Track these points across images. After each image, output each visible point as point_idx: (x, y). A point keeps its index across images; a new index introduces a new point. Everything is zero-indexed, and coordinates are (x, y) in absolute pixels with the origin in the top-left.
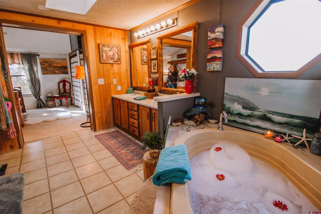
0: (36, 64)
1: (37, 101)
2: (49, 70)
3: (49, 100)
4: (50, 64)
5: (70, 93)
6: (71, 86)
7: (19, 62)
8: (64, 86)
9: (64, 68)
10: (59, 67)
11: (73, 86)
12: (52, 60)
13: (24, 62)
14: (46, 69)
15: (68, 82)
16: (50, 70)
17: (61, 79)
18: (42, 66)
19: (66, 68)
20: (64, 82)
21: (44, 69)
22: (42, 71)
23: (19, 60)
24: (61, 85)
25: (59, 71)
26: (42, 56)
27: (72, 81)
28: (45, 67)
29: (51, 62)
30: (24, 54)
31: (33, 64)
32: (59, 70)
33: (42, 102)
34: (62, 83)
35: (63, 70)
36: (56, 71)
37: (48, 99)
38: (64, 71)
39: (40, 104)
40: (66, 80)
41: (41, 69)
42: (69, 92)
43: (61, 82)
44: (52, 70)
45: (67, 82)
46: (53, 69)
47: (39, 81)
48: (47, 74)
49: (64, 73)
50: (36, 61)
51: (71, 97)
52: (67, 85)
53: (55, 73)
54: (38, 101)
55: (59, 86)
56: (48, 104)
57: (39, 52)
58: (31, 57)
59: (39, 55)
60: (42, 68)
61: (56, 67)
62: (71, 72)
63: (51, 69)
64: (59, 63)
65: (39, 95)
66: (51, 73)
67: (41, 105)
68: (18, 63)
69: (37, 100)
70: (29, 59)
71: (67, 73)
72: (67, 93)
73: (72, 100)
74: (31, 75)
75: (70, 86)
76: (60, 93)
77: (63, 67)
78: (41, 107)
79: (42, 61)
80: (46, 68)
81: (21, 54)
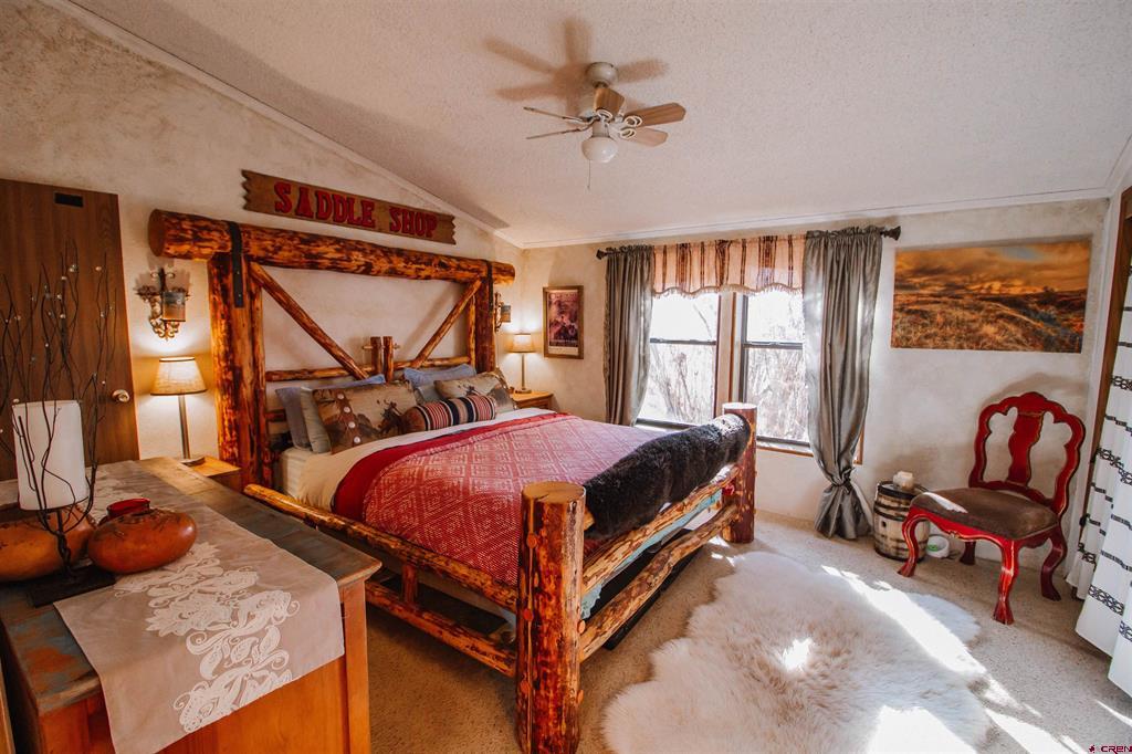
0: (871, 287)
1: (831, 489)
2: (939, 319)
3: (892, 513)
4: (957, 279)
5: (1057, 504)
6: (1086, 450)
7: (791, 276)
8: (1025, 434)
9: (1052, 311)
10: (1013, 302)
11: (1097, 450)
12: (979, 254)
13: (812, 274)
14: (923, 314)
15: (1061, 415)
16: (947, 323)
17: (1011, 388)
18: (904, 296)
19: (1074, 304)
20: (1030, 408)
21: (909, 312)
22: (895, 328)
23: (791, 268)
24: (1003, 426)
25: (1012, 328)
26: (913, 238)
27: (1101, 415)
28: (917, 302)
29: (967, 270)
30: (824, 235)
31: (856, 284)
32: (1011, 319)
33: (856, 504)
34: (1013, 412)
35: (1048, 320)
36: (989, 329)
37: (884, 501)
38: (1049, 331)
39: (841, 510)
40: (1055, 396)
41: (890, 314)
42: (1049, 494)
43: (1002, 407)
44: (960, 323)
45: (1049, 417)
46: (968, 316)
47: (864, 382)
48: (920, 345)
49: (1048, 345)
50: (877, 265)
51: (1059, 539)
52: (1052, 436)
53: (976, 342)
54: (832, 494)
55: (984, 431)
56: (881, 529)
57: (902, 212)
58: (850, 247)
59: (895, 234)
60: (900, 309)
61: (997, 299)
62: (1112, 343)
63: (958, 313)
64: (1023, 273)
65: (843, 463)
66: (951, 342)
67: (840, 519)
68: (786, 284)
69: (830, 483)
70: (838, 263)
71: (1073, 345)
72: (1036, 498)
73: (1056, 559)
74: (828, 348)
75: (1073, 448)
76: (976, 478)
77: (1047, 298)
78: (840, 532)
79: (907, 267)
80: (926, 308)
81: (809, 236)
